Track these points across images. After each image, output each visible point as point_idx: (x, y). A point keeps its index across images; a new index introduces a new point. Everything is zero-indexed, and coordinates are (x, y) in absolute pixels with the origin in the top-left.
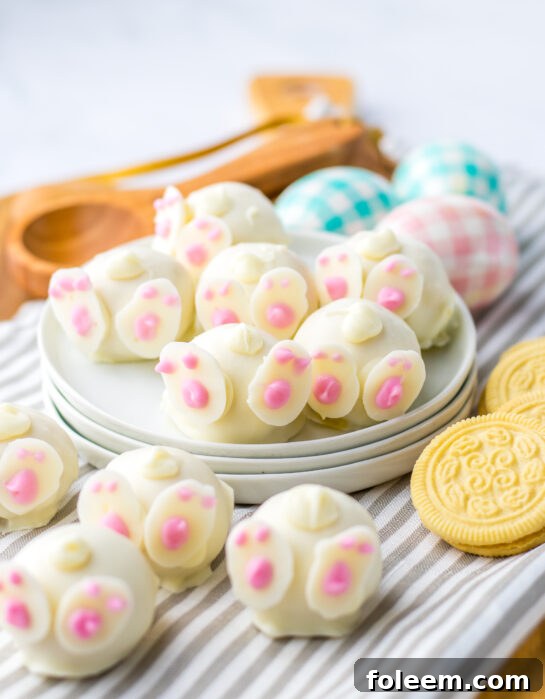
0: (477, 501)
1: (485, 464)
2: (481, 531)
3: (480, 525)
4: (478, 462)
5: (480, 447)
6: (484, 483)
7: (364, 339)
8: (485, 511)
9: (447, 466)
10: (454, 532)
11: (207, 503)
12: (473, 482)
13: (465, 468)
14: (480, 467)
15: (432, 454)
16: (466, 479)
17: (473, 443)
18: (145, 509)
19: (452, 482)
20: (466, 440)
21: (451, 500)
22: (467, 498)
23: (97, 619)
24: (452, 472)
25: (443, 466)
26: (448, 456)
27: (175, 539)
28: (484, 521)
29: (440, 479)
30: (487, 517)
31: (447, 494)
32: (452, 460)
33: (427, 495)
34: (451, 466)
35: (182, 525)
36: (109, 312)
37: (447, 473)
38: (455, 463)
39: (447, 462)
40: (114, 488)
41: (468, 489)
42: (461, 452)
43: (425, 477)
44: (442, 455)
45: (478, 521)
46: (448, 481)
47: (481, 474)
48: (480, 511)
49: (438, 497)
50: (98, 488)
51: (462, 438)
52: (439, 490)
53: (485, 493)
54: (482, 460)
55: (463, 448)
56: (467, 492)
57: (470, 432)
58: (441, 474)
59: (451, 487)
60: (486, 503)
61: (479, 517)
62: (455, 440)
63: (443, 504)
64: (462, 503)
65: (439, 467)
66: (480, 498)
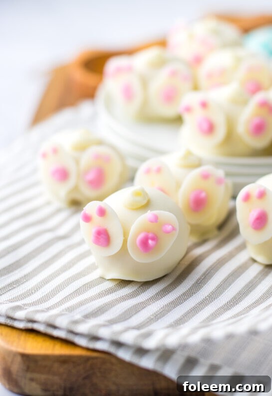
11: (219, 181)
18: (178, 185)
23: (154, 238)
27: (199, 204)
35: (203, 195)
40: (159, 170)
50: (148, 171)
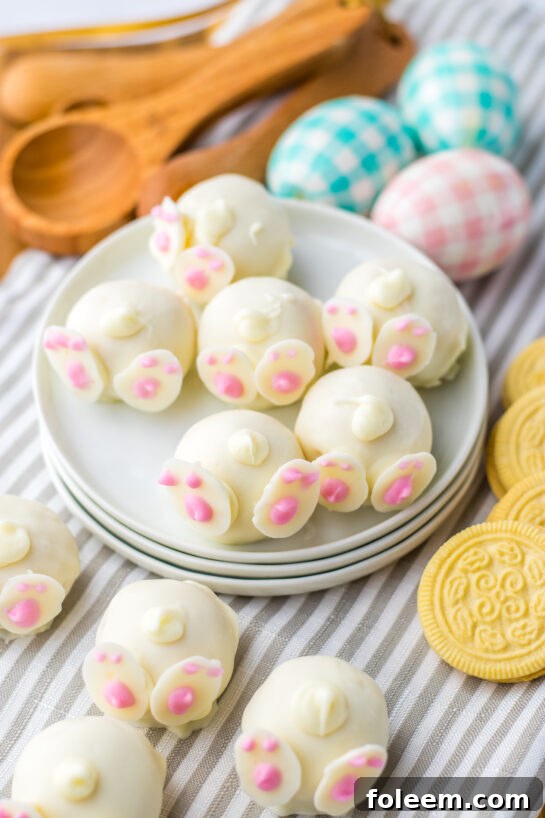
0: (485, 630)
1: (494, 586)
2: (488, 667)
3: (487, 660)
4: (487, 583)
5: (490, 564)
6: (492, 611)
7: (375, 437)
8: (492, 644)
9: (455, 586)
10: (461, 665)
11: (213, 673)
12: (482, 606)
13: (473, 588)
14: (490, 589)
15: (440, 567)
16: (475, 604)
17: (482, 560)
19: (460, 605)
20: (476, 554)
21: (459, 628)
22: (475, 626)
24: (460, 594)
25: (452, 583)
26: (456, 573)
28: (493, 656)
29: (449, 600)
30: (494, 652)
31: (455, 619)
32: (460, 578)
33: (434, 618)
34: (460, 584)
35: (188, 698)
36: (107, 370)
37: (456, 593)
38: (464, 581)
39: (456, 579)
40: (119, 660)
41: (477, 616)
42: (471, 568)
43: (432, 595)
44: (451, 569)
45: (486, 656)
46: (456, 603)
47: (489, 599)
48: (487, 644)
49: (446, 621)
51: (472, 551)
52: (447, 612)
53: (493, 622)
54: (492, 582)
55: (472, 563)
56: (475, 620)
57: (480, 544)
58: (449, 594)
59: (458, 610)
60: (493, 635)
61: (487, 651)
62: (463, 552)
63: (451, 632)
64: (469, 633)
65: (447, 586)
66: (488, 628)
